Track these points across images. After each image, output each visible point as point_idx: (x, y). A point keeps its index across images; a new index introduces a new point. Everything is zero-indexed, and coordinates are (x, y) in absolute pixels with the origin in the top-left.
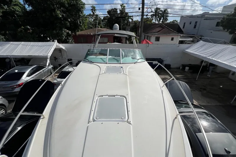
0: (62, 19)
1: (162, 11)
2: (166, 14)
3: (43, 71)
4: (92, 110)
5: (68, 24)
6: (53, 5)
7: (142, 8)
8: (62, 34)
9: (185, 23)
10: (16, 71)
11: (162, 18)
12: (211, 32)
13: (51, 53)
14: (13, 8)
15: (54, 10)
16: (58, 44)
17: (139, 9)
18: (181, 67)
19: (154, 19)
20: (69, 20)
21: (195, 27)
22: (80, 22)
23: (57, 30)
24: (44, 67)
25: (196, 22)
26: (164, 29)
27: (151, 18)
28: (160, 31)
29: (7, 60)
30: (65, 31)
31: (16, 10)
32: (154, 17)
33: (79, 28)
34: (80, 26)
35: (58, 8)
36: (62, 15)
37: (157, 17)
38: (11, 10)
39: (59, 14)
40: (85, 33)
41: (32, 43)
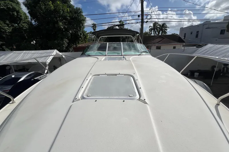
0: (64, 30)
1: (160, 25)
2: (164, 28)
3: (40, 77)
4: (82, 87)
5: (70, 35)
6: (56, 18)
7: (141, 15)
8: (63, 44)
9: (185, 34)
10: (13, 76)
11: (161, 32)
12: (216, 40)
13: (50, 60)
14: (22, 25)
15: (57, 22)
16: (58, 52)
17: (139, 16)
18: (189, 73)
19: (153, 33)
20: (71, 32)
21: (197, 36)
22: (81, 34)
23: (58, 40)
24: (42, 74)
25: (198, 32)
26: (165, 39)
27: (150, 32)
28: (160, 41)
29: (8, 68)
30: (65, 41)
31: (24, 27)
32: (153, 31)
33: (79, 40)
34: (81, 37)
35: (61, 21)
36: (64, 27)
37: (156, 31)
38: (20, 27)
39: (61, 26)
40: (85, 46)
41: (33, 52)
